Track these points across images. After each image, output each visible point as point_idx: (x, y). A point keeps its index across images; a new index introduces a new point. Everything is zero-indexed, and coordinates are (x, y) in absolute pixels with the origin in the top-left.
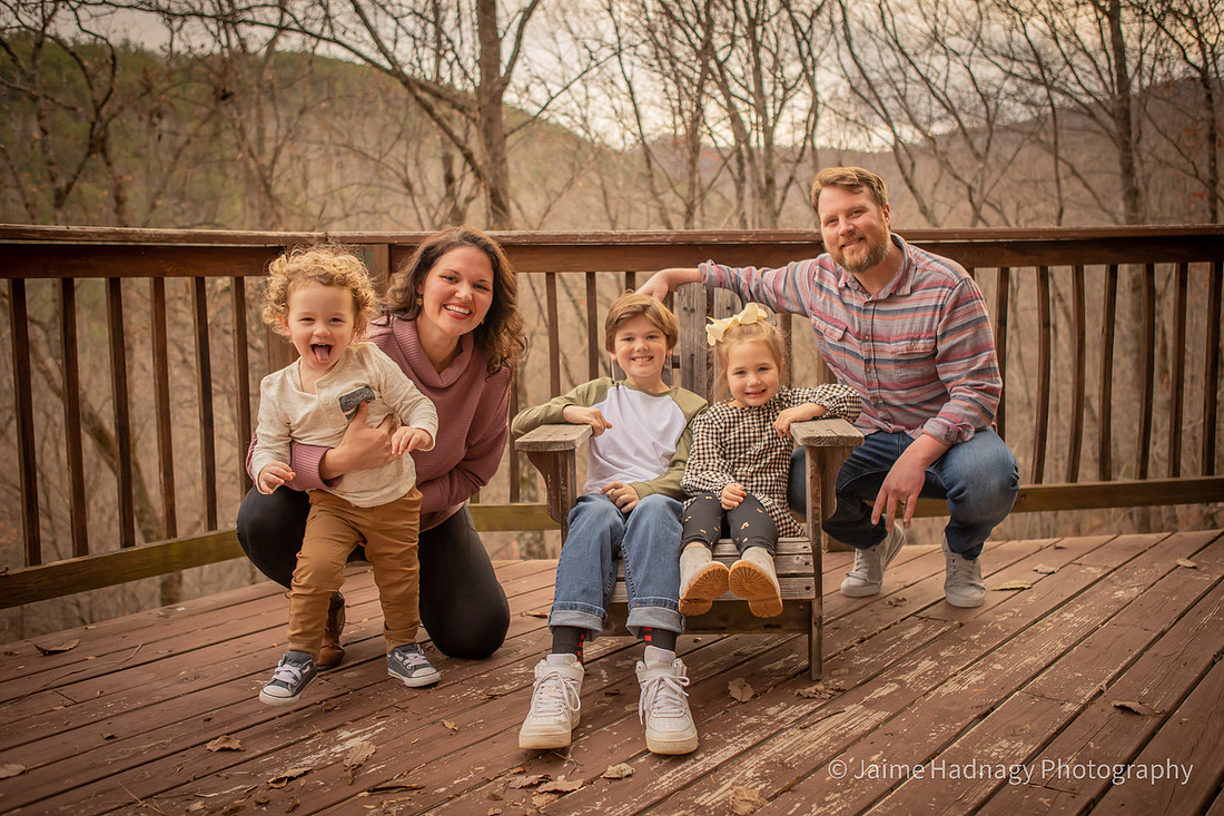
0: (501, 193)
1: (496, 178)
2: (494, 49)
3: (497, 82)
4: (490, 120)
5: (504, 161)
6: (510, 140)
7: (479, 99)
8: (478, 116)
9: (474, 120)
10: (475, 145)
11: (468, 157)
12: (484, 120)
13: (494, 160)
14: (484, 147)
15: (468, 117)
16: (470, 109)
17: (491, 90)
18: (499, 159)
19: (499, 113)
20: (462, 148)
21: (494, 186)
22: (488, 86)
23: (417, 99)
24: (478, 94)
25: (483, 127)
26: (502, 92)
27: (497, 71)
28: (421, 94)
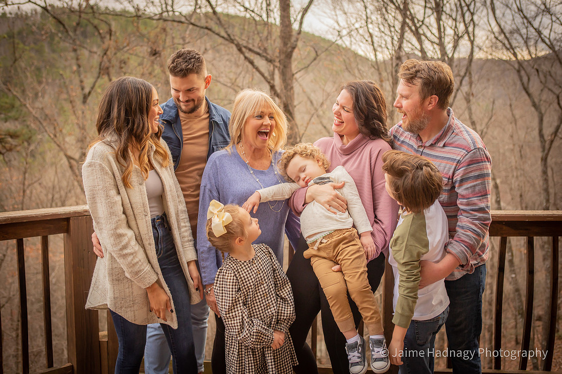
0: (290, 106)
1: (287, 98)
2: (288, 29)
3: (290, 46)
4: (285, 67)
5: (292, 88)
6: (297, 76)
7: (280, 55)
8: (279, 64)
9: (277, 67)
10: (277, 81)
11: (271, 87)
12: (282, 67)
13: (286, 88)
14: (282, 81)
15: (274, 65)
16: (274, 61)
17: (286, 51)
18: (289, 87)
19: (290, 63)
20: (269, 82)
21: (286, 102)
22: (285, 49)
23: (246, 58)
24: (280, 52)
25: (281, 71)
26: (292, 52)
27: (290, 41)
28: (248, 54)
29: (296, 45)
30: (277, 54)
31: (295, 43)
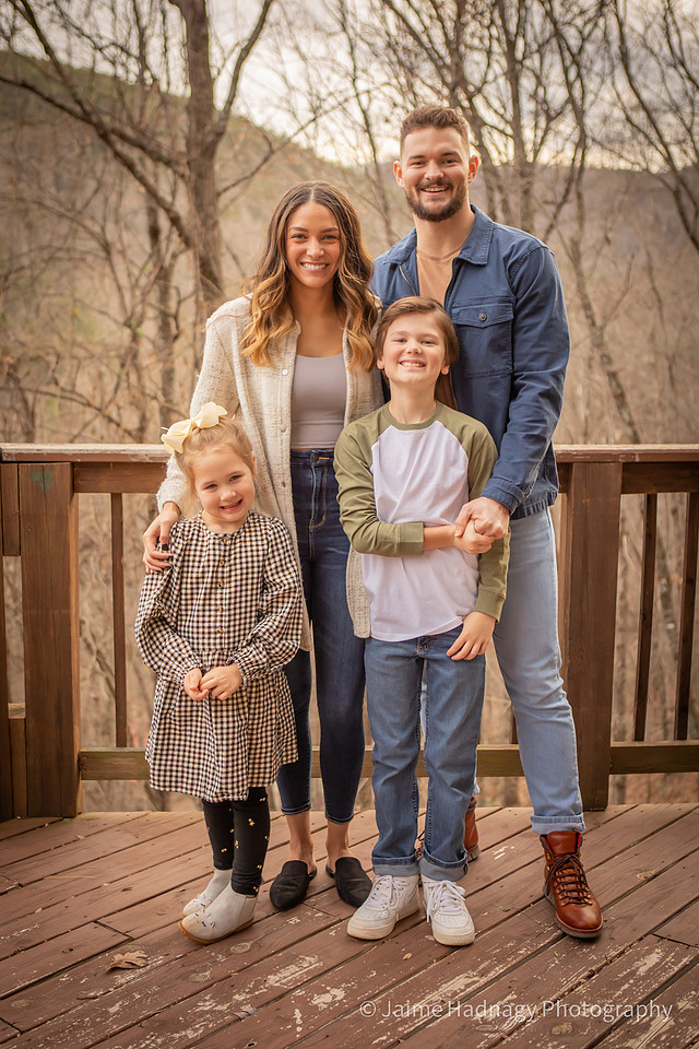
0: (213, 262)
1: (206, 245)
2: (207, 91)
3: (210, 132)
4: (201, 176)
5: (216, 224)
6: (224, 200)
7: (189, 150)
8: (187, 172)
9: (182, 176)
10: (183, 205)
11: (175, 221)
12: (194, 177)
13: (204, 223)
14: (194, 209)
15: (175, 172)
16: (178, 163)
17: (203, 141)
18: (210, 222)
19: (212, 166)
20: (168, 211)
21: (203, 254)
22: (200, 137)
23: (117, 155)
24: (188, 144)
25: (193, 184)
26: (214, 144)
27: (211, 119)
28: (121, 147)
29: (224, 127)
30: (182, 146)
31: (222, 124)
